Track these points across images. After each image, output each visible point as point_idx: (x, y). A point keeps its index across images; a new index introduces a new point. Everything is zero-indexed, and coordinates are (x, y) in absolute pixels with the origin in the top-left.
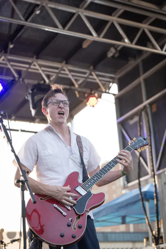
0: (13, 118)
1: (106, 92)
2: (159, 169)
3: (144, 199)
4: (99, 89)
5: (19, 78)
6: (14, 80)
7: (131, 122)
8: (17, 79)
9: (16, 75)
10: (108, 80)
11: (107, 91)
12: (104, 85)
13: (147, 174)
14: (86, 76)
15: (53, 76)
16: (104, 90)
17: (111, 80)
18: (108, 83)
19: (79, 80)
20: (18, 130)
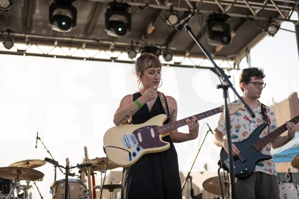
0: (188, 54)
1: (286, 20)
4: (279, 17)
5: (194, 9)
6: (189, 12)
8: (192, 10)
9: (191, 6)
10: (288, 7)
11: (287, 18)
12: (283, 13)
14: (263, 4)
15: (228, 6)
16: (284, 18)
17: (290, 8)
18: (287, 11)
19: (256, 9)
20: (192, 67)
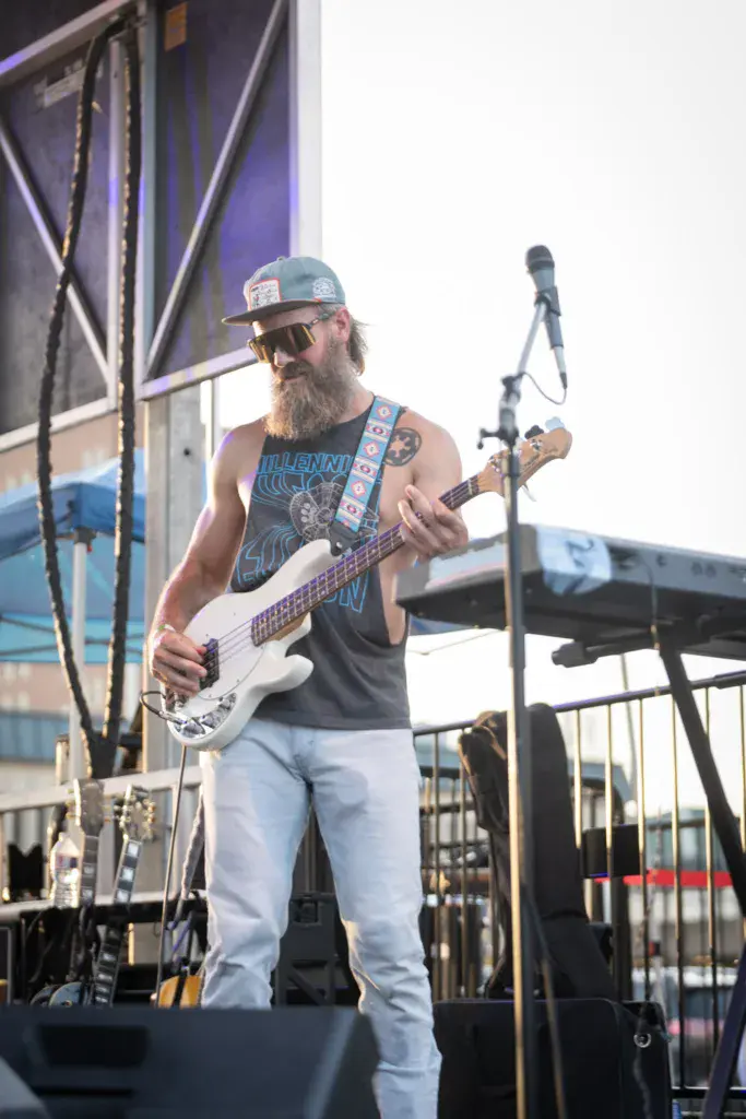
2: (158, 370)
3: (61, 528)
7: (51, 95)
13: (101, 393)
